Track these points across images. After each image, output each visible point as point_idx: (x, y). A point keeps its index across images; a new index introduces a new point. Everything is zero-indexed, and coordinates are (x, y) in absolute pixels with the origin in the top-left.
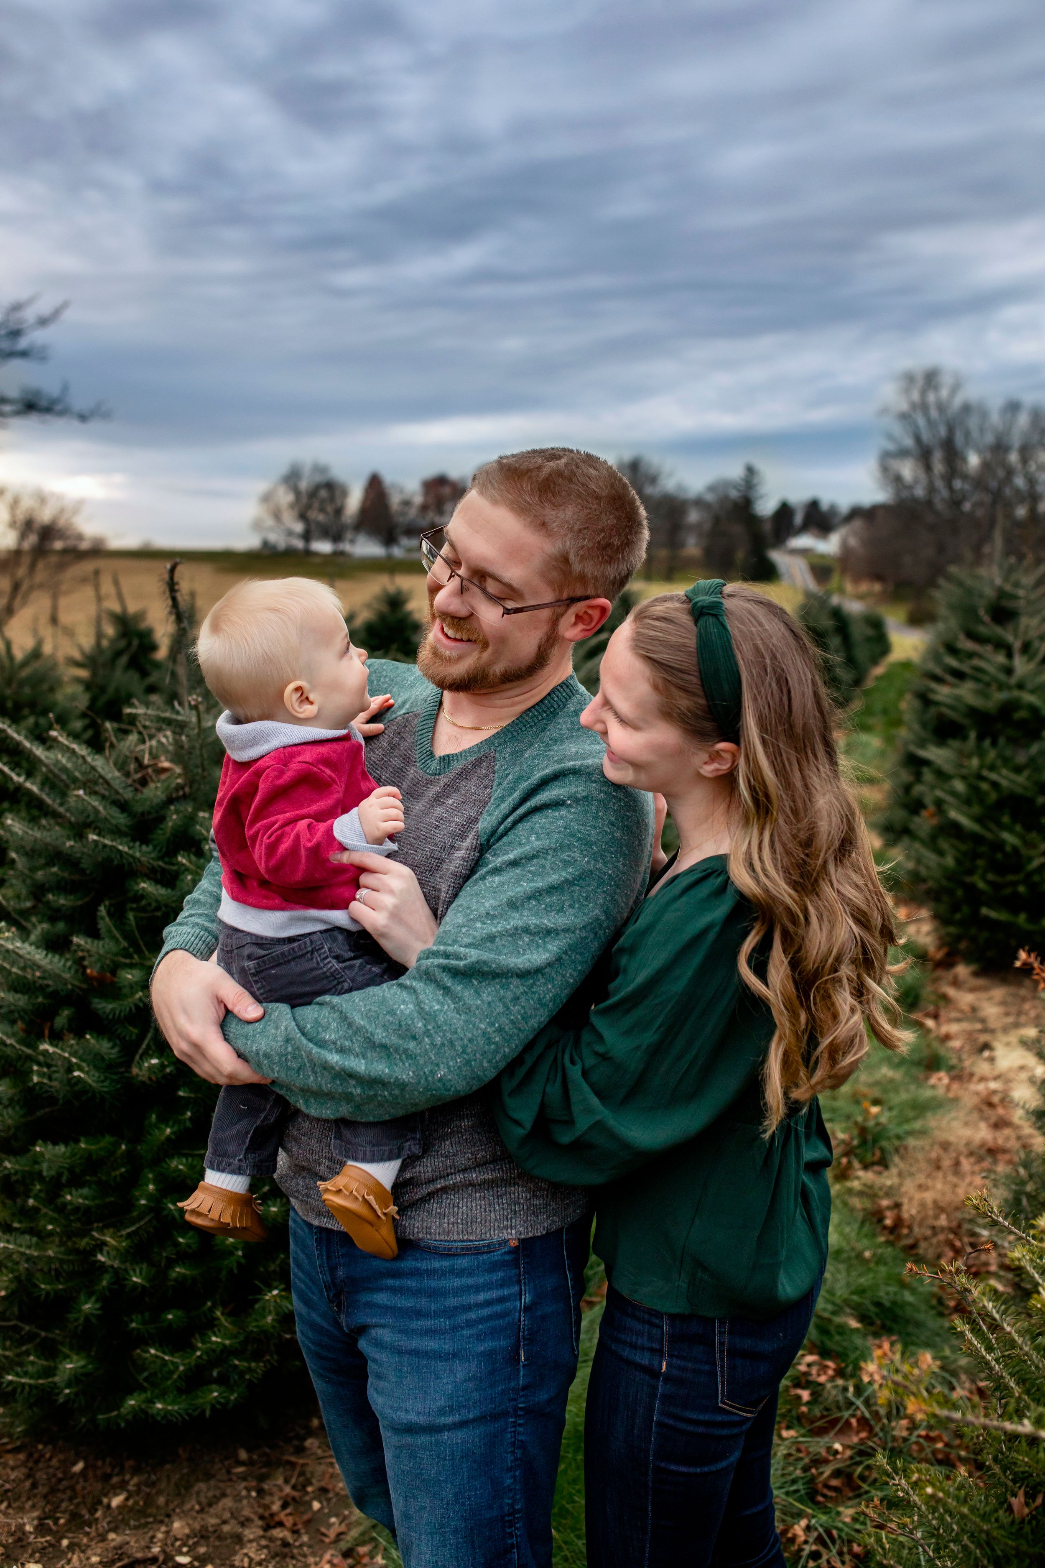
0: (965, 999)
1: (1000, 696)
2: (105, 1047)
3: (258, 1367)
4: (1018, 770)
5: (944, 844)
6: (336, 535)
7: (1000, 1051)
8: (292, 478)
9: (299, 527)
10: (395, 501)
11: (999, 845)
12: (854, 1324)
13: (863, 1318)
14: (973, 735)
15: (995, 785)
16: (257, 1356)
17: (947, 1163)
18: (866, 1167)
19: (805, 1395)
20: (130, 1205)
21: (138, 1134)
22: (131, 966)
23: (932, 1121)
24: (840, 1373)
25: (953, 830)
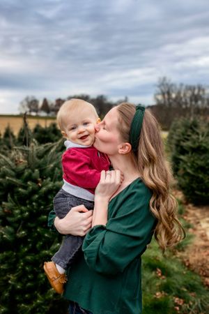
0: (192, 212)
1: (197, 144)
2: (11, 229)
3: (48, 307)
4: (202, 160)
5: (186, 177)
6: (36, 111)
7: (202, 223)
8: (27, 99)
9: (28, 109)
10: (49, 104)
11: (198, 177)
12: (185, 290)
13: (187, 288)
14: (190, 153)
15: (197, 164)
16: (48, 305)
17: (197, 250)
18: (179, 251)
19: (178, 308)
20: (16, 268)
21: (18, 250)
22: (17, 209)
23: (192, 240)
24: (184, 302)
25: (188, 174)
